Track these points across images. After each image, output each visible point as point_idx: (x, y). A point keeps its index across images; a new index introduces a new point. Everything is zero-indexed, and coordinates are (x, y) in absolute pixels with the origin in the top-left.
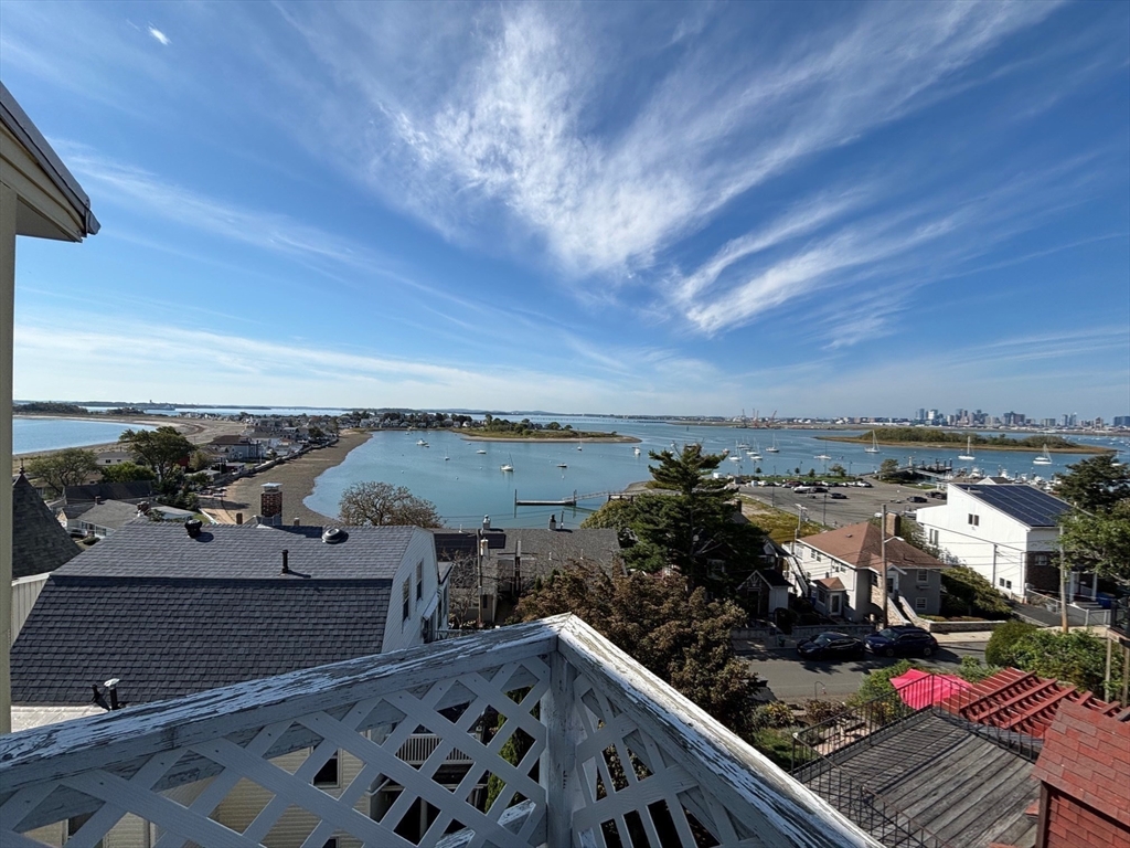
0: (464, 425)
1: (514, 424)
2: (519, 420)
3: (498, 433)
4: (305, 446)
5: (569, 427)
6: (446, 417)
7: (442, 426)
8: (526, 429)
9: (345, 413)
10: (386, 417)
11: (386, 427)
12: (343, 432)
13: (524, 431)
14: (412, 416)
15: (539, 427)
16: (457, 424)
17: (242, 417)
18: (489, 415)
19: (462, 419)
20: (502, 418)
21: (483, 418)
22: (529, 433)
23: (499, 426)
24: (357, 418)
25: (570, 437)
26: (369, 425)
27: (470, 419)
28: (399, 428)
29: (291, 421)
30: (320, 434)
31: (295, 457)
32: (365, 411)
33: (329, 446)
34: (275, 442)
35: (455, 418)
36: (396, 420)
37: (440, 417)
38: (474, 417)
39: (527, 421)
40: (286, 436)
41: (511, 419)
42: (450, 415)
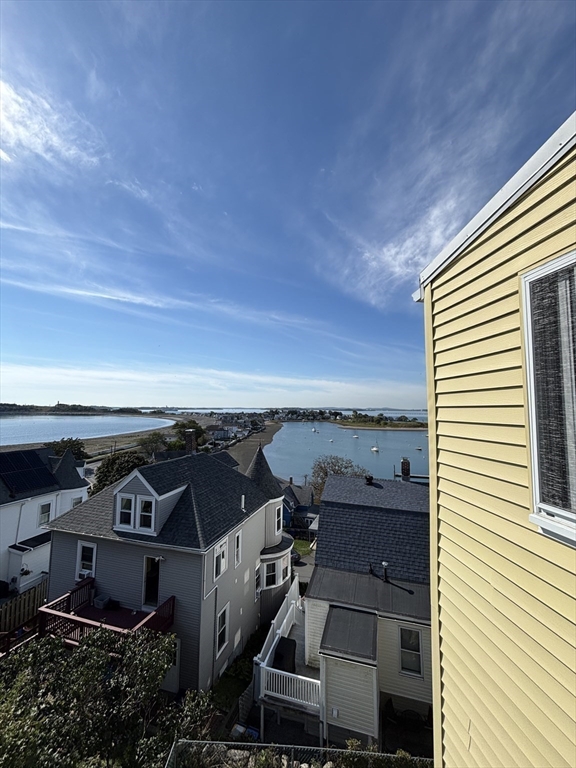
0: (338, 418)
1: (373, 417)
3: (363, 424)
4: (250, 431)
6: (325, 412)
7: (324, 419)
10: (289, 413)
11: (290, 420)
12: (267, 423)
13: (382, 422)
14: (304, 412)
19: (336, 414)
20: (363, 413)
23: (361, 419)
24: (273, 413)
26: (280, 418)
27: (341, 414)
28: (297, 420)
29: (239, 416)
30: (256, 424)
31: (246, 438)
32: (277, 409)
33: (262, 431)
34: (235, 429)
35: (330, 413)
36: (295, 415)
37: (322, 413)
39: (382, 415)
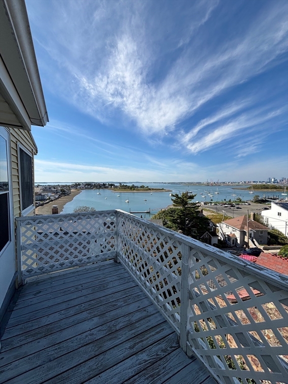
0: (112, 187)
1: (129, 186)
2: (131, 185)
3: (124, 190)
4: (60, 195)
5: (148, 187)
8: (133, 188)
9: (72, 184)
10: (86, 185)
11: (86, 188)
12: (72, 190)
14: (95, 184)
15: (138, 187)
16: (110, 187)
17: (38, 186)
18: (120, 183)
19: (112, 185)
20: (125, 184)
21: (119, 184)
22: (134, 189)
23: (124, 187)
24: (76, 185)
25: (148, 190)
27: (114, 185)
28: (90, 188)
29: (54, 187)
32: (79, 183)
34: (50, 194)
35: (109, 185)
36: (89, 186)
37: (104, 185)
38: (115, 184)
40: (53, 192)
41: (128, 185)
42: (107, 184)
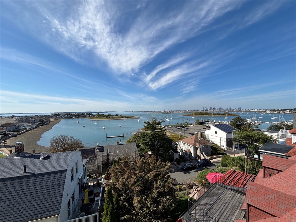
0: (90, 116)
1: (105, 115)
2: (107, 114)
3: (101, 118)
4: (37, 125)
5: (121, 115)
6: (84, 114)
7: (84, 117)
8: (109, 116)
9: (52, 114)
10: (65, 115)
11: (65, 118)
13: (108, 117)
14: (74, 114)
15: (113, 115)
16: (88, 116)
17: (13, 117)
18: (98, 113)
19: (90, 114)
20: (102, 114)
21: (96, 114)
22: (110, 117)
23: (101, 116)
24: (56, 116)
25: (122, 118)
26: (60, 117)
27: (92, 114)
28: (70, 118)
29: (32, 117)
30: (43, 121)
31: (34, 129)
33: (46, 124)
34: (26, 124)
35: (87, 114)
36: (69, 116)
38: (93, 114)
39: (109, 114)
41: (104, 114)
42: (86, 113)
